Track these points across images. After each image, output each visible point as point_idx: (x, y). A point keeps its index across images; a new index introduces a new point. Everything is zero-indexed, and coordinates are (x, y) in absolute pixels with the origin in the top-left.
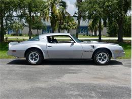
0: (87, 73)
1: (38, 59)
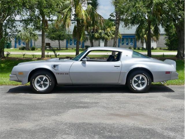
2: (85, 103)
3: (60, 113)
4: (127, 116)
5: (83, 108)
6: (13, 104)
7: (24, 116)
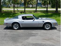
0: (40, 36)
1: (18, 27)
2: (34, 34)
3: (27, 38)
4: (48, 40)
6: (12, 34)
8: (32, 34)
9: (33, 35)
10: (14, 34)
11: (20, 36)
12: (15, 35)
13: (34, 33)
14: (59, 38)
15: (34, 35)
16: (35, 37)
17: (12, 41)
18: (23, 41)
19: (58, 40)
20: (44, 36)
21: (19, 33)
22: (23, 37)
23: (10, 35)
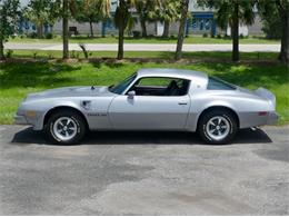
0: (162, 178)
2: (134, 168)
5: (130, 180)
7: (39, 199)
8: (127, 167)
9: (126, 173)
10: (33, 171)
11: (58, 181)
12: (38, 172)
13: (137, 163)
14: (253, 190)
15: (134, 173)
16: (132, 183)
17: (12, 201)
18: (67, 203)
19: (246, 202)
20: (182, 180)
21: (60, 165)
22: (72, 185)
23: (12, 173)
